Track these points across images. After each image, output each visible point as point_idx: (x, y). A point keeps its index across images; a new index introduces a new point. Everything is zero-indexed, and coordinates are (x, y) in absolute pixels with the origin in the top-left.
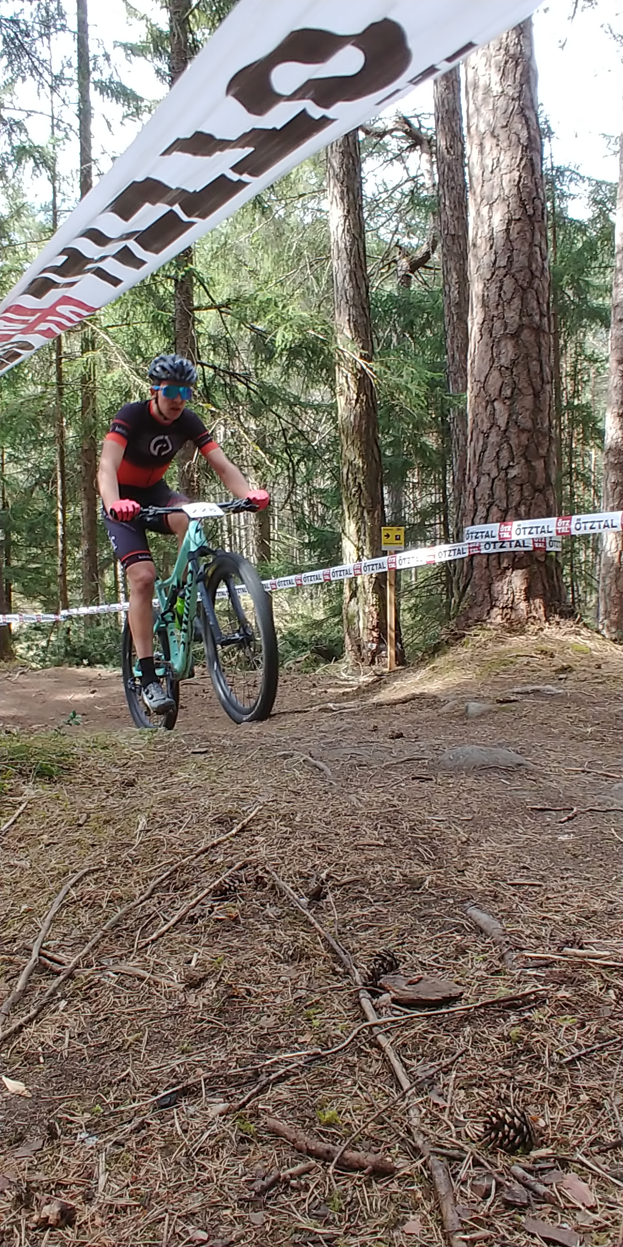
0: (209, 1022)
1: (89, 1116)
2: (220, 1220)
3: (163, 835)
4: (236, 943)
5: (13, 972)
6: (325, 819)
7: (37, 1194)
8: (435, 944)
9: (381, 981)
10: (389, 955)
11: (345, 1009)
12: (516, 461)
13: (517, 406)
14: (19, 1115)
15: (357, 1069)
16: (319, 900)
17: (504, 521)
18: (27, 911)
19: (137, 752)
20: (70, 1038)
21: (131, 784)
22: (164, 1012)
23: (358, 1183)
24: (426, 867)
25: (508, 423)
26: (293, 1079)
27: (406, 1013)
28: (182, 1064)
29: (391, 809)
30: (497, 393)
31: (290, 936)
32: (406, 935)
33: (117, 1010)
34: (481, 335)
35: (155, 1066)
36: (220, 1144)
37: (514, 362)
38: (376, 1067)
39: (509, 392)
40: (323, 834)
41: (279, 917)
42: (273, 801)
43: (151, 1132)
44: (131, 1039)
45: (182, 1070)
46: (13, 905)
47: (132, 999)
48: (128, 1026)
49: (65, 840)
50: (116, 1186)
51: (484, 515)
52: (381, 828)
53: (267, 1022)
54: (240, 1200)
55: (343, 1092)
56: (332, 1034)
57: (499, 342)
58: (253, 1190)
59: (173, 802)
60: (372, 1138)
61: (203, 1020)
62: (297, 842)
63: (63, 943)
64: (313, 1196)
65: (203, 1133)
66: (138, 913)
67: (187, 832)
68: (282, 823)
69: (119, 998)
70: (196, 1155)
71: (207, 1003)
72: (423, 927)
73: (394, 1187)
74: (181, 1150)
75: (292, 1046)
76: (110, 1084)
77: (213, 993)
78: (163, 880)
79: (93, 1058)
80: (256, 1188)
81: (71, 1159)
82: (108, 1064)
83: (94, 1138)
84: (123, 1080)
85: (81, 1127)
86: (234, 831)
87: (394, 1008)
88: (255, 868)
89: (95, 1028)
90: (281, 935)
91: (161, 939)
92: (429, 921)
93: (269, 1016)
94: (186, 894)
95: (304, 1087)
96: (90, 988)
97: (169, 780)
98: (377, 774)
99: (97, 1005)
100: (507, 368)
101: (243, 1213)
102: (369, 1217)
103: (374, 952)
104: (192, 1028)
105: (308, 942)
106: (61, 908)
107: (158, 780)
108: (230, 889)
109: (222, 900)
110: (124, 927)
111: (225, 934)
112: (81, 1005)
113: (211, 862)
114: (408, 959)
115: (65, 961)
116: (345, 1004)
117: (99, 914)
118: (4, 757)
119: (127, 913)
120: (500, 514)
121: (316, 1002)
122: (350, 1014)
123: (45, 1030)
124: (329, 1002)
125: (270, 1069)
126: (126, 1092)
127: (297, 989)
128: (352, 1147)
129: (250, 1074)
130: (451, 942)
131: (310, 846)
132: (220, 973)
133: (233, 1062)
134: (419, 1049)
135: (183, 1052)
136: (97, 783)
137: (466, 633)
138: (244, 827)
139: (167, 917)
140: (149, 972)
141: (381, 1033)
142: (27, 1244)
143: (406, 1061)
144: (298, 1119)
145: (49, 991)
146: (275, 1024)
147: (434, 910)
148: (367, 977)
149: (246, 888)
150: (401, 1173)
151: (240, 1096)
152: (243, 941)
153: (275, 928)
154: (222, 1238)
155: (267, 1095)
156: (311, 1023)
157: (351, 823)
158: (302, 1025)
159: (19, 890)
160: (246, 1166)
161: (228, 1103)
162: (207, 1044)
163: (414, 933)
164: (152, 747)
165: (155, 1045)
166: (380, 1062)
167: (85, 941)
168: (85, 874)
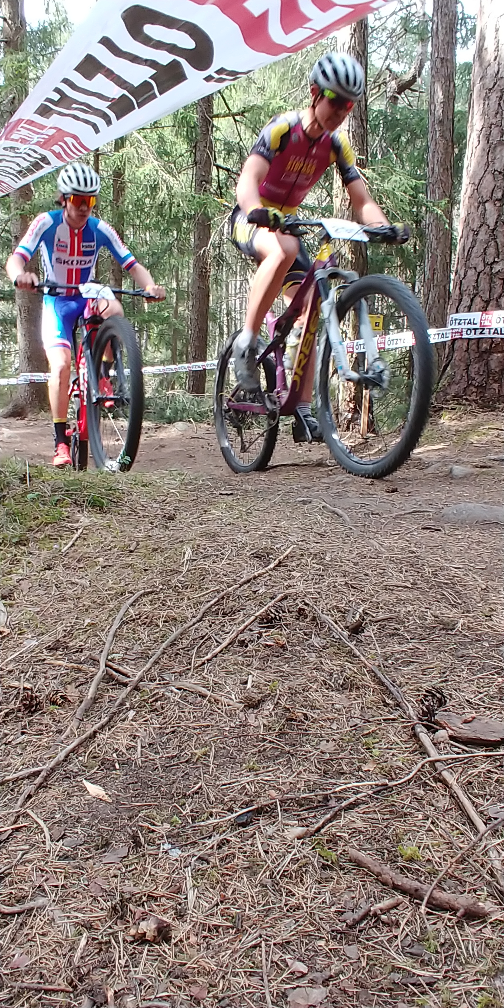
0: (270, 742)
1: (169, 826)
2: (316, 952)
3: (207, 564)
4: (286, 668)
5: (82, 680)
6: (354, 561)
7: (131, 905)
8: (477, 683)
9: (436, 718)
10: (438, 692)
11: (401, 741)
12: (500, 257)
14: (102, 819)
15: (424, 802)
16: (357, 634)
17: (486, 310)
18: (90, 625)
19: (173, 491)
20: (142, 747)
21: (171, 518)
22: (227, 729)
23: (449, 924)
24: (454, 610)
25: (497, 222)
26: (363, 807)
27: (467, 752)
28: (252, 782)
30: (489, 195)
31: (336, 666)
32: (447, 673)
33: (183, 724)
34: (479, 141)
35: (226, 782)
36: (304, 869)
38: (444, 802)
39: (499, 195)
40: (353, 573)
41: (324, 647)
42: (302, 541)
43: (232, 851)
44: (199, 752)
45: (253, 788)
46: (77, 618)
47: (195, 714)
48: (195, 739)
49: (119, 563)
50: (205, 904)
51: (468, 304)
52: (406, 571)
53: (328, 747)
54: (333, 931)
55: (415, 826)
56: (395, 764)
57: (495, 147)
58: (344, 921)
59: (214, 536)
60: (456, 877)
61: (264, 740)
62: (331, 580)
63: (125, 656)
64: (404, 933)
65: (284, 856)
66: (192, 634)
67: (229, 564)
68: (314, 561)
69: (183, 712)
70: (280, 878)
71: (267, 724)
72: (463, 667)
73: (488, 932)
74: (265, 872)
75: (356, 773)
76: (185, 796)
77: (271, 714)
78: (212, 605)
79: (165, 768)
80: (348, 921)
81: (158, 871)
82: (180, 774)
83: (177, 850)
84: (197, 793)
85: (162, 837)
86: (272, 566)
87: (451, 745)
88: (295, 600)
89: (165, 739)
90: (328, 664)
91: (215, 659)
92: (468, 662)
93: (328, 741)
94: (233, 619)
95: (375, 816)
96: (156, 701)
97: (204, 517)
98: (389, 523)
99: (164, 718)
100: (500, 173)
101: (337, 946)
102: (467, 963)
103: (421, 687)
104: (255, 746)
105: (355, 673)
106: (121, 625)
107: (195, 516)
108: (275, 618)
109: (268, 627)
110: (180, 646)
111: (274, 659)
113: (255, 592)
114: (454, 696)
115: (130, 674)
116: (401, 736)
117: (157, 633)
118: (60, 488)
119: (182, 634)
120: (483, 304)
121: (373, 732)
122: (408, 746)
123: (117, 738)
124: (385, 732)
125: (338, 795)
126: (201, 805)
127: (351, 717)
128: (438, 886)
129: (320, 798)
130: (493, 683)
131: (343, 583)
132: (277, 696)
133: (301, 785)
134: (485, 789)
135: (250, 770)
136: (141, 515)
137: (444, 406)
138: (280, 562)
139: (218, 640)
140: (209, 690)
141: (445, 769)
142: (126, 957)
143: (474, 799)
144: (377, 850)
145: (118, 702)
146: (335, 750)
147: (471, 652)
148: (421, 712)
149: (290, 618)
150: (493, 919)
151: (314, 821)
152: (292, 667)
153: (321, 657)
154: (321, 972)
155: (342, 821)
156: (371, 752)
157: (377, 565)
158: (362, 753)
159: (81, 605)
160: (333, 895)
161: (303, 826)
162: (272, 764)
163: (455, 672)
164: (183, 487)
165: (221, 761)
166: (448, 799)
167: (148, 657)
168: (141, 595)
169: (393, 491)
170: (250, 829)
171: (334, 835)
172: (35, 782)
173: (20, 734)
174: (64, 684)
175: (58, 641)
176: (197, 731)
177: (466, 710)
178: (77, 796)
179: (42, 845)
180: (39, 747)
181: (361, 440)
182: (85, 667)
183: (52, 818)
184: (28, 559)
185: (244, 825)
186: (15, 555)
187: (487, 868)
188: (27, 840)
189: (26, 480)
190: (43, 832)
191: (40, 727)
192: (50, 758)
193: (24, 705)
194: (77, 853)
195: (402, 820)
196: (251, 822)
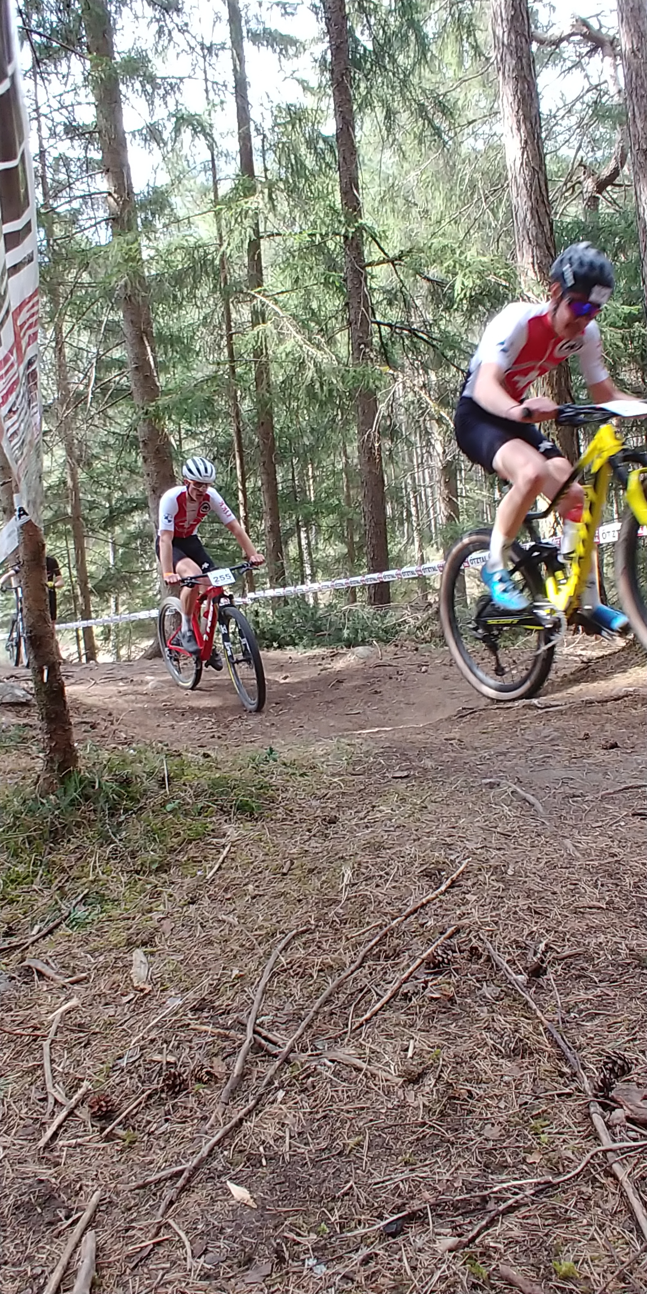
0: (431, 1126)
1: (315, 1237)
3: (369, 889)
4: (453, 1028)
5: (229, 1050)
6: (541, 874)
9: (613, 1092)
10: (620, 1058)
11: (574, 1123)
14: (246, 1229)
15: (592, 1203)
16: (539, 978)
18: (238, 977)
19: (337, 781)
20: (291, 1137)
21: (333, 821)
22: (384, 1111)
26: (523, 1209)
27: (645, 1137)
28: (406, 1180)
29: (610, 860)
31: (510, 1023)
32: (636, 1029)
33: (335, 1106)
35: (379, 1180)
36: (452, 1290)
38: (613, 1203)
40: (539, 892)
41: (497, 999)
42: (482, 848)
43: (379, 1267)
44: (351, 1142)
45: (407, 1187)
46: (224, 969)
47: (349, 1093)
48: (348, 1125)
49: (270, 892)
52: (602, 885)
53: (492, 1132)
55: (578, 1233)
56: (564, 1154)
59: (378, 848)
61: (424, 1124)
62: (511, 903)
63: (276, 1019)
65: (432, 1273)
66: (350, 986)
67: (394, 887)
68: (493, 878)
69: (337, 1091)
71: (427, 1104)
74: (411, 1292)
75: (520, 1166)
76: (334, 1198)
77: (432, 1091)
78: (373, 946)
79: (315, 1163)
82: (331, 1171)
83: (322, 1266)
84: (346, 1194)
85: (308, 1250)
86: (443, 888)
87: (629, 1128)
88: (468, 934)
89: (315, 1126)
90: (500, 1022)
91: (374, 1018)
93: (493, 1125)
94: (397, 964)
95: (536, 1221)
96: (308, 1077)
97: (371, 816)
98: (593, 808)
99: (315, 1101)
103: (603, 1050)
104: (414, 1132)
105: (530, 1033)
106: (272, 977)
107: (362, 815)
108: (443, 961)
109: (435, 973)
110: (337, 1003)
111: (441, 1016)
112: (299, 1098)
113: (422, 925)
114: (641, 1060)
115: (280, 1042)
116: (575, 1116)
117: (311, 985)
118: (204, 791)
119: (339, 986)
121: (544, 1112)
122: (581, 1129)
123: (265, 1126)
124: (557, 1111)
125: (499, 1195)
126: (351, 1210)
127: (521, 1093)
129: (478, 1200)
131: (525, 907)
132: (440, 1068)
133: (458, 1184)
135: (406, 1164)
136: (298, 819)
138: (453, 882)
139: (380, 992)
140: (365, 1062)
141: (616, 1162)
143: (646, 1198)
144: (532, 1265)
145: (266, 1079)
146: (501, 1136)
148: (598, 1085)
149: (461, 960)
151: (470, 1228)
152: (460, 1027)
153: (493, 1012)
155: (497, 1229)
156: (539, 1138)
157: (568, 878)
158: (530, 1140)
159: (228, 949)
161: (457, 1236)
162: (430, 1156)
163: (646, 1026)
165: (376, 1152)
166: (617, 1198)
167: (299, 1018)
168: (293, 937)
169: (611, 749)
170: (399, 1240)
171: (488, 1247)
172: (177, 1185)
173: (163, 1121)
174: (210, 1056)
175: (204, 999)
176: (351, 1115)
178: (221, 1201)
179: (183, 1262)
180: (183, 1138)
183: (195, 1229)
184: (169, 890)
185: (394, 1235)
186: (156, 886)
188: (168, 1256)
189: (165, 784)
190: (184, 1247)
191: (185, 1112)
192: (194, 1153)
193: (167, 1085)
194: (219, 1272)
195: (565, 1225)
196: (403, 1230)
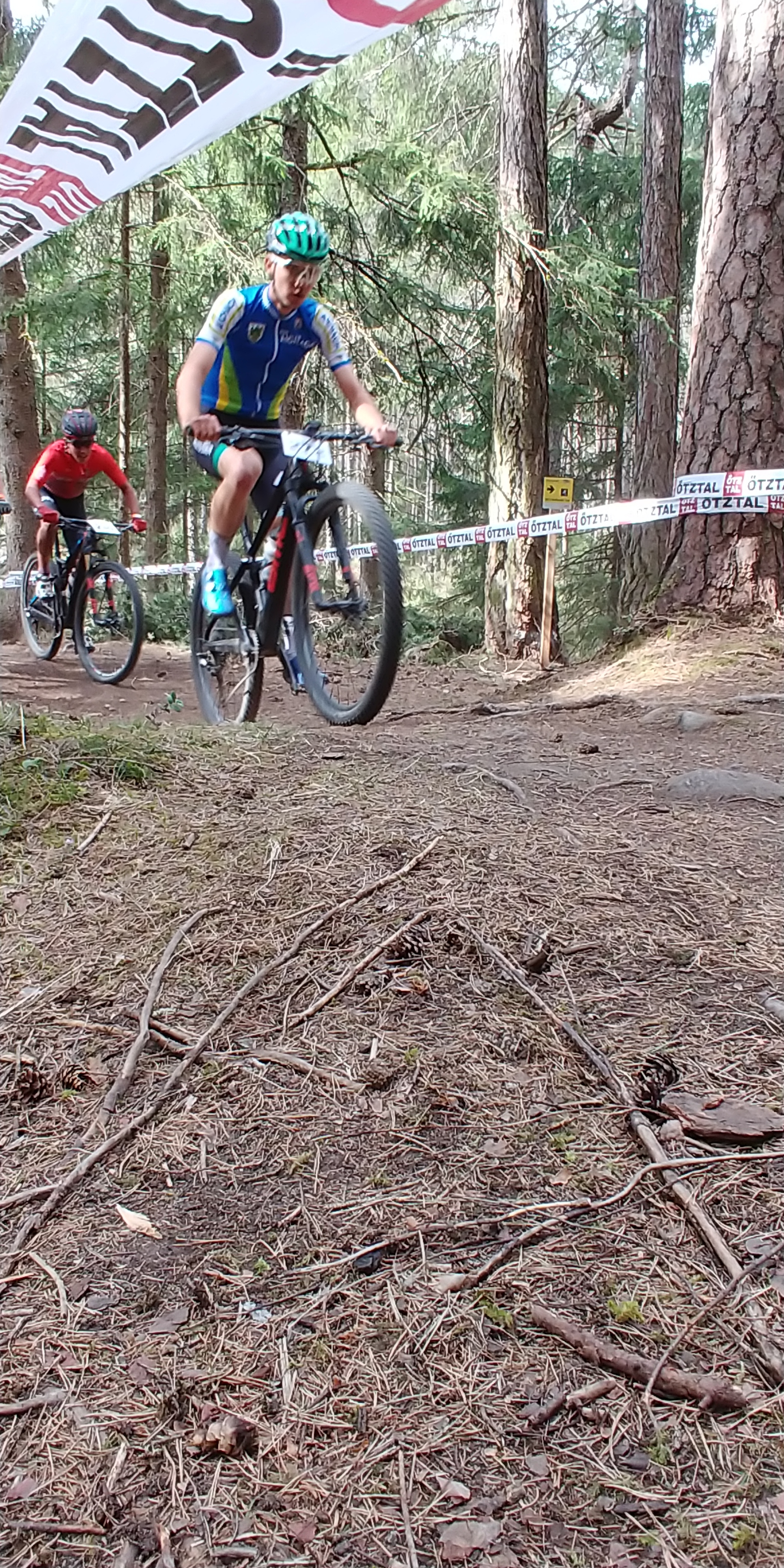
0: (407, 1142)
1: (251, 1274)
2: (483, 1465)
3: (305, 867)
4: (430, 1027)
5: (112, 1049)
6: (533, 860)
7: (193, 1397)
8: (726, 1048)
9: (663, 1101)
10: (667, 1062)
11: (610, 1138)
12: (755, 387)
13: (763, 311)
14: (147, 1265)
15: (646, 1232)
16: (540, 973)
17: (733, 470)
18: (123, 964)
19: (251, 753)
20: (208, 1152)
21: (249, 796)
22: (340, 1122)
23: (687, 1419)
24: (689, 935)
25: (749, 333)
26: (552, 1240)
27: (711, 1154)
28: (379, 1204)
29: (620, 850)
30: (737, 290)
31: (508, 1023)
32: (680, 1033)
33: (270, 1115)
34: (721, 206)
35: (339, 1205)
36: (462, 1339)
37: (763, 247)
38: (677, 1232)
39: (753, 290)
40: (532, 879)
41: (489, 994)
42: (452, 830)
43: (350, 1311)
44: (296, 1159)
45: (381, 1214)
46: (103, 953)
47: (290, 1100)
48: (289, 1139)
49: (167, 867)
50: (309, 1394)
51: (706, 460)
52: (614, 875)
53: (497, 1149)
54: (508, 1433)
55: (633, 1268)
56: (600, 1174)
57: (746, 216)
58: (526, 1418)
59: (314, 823)
60: (697, 1347)
61: (397, 1139)
62: (497, 889)
63: (180, 1012)
64: (619, 1434)
65: (431, 1318)
66: (284, 976)
67: (338, 866)
68: (471, 861)
69: (272, 1097)
70: (425, 1352)
71: (401, 1113)
72: (703, 1022)
73: (747, 1430)
74: (401, 1343)
75: (541, 1189)
76: (275, 1228)
77: (407, 1099)
78: (313, 931)
79: (244, 1185)
80: (531, 1418)
81: (236, 1344)
82: (268, 1194)
83: (265, 1311)
84: (294, 1222)
85: (242, 1291)
86: (406, 869)
87: (688, 1143)
88: (442, 922)
89: (243, 1139)
90: (495, 1021)
91: (319, 1014)
92: (712, 1014)
93: (496, 1140)
94: (347, 952)
95: (571, 1254)
96: (229, 1080)
97: (300, 793)
98: (587, 800)
99: (242, 1108)
100: (754, 256)
101: (515, 1456)
102: (716, 1478)
103: (639, 1054)
104: (384, 1149)
105: (538, 1034)
106: (172, 963)
107: (285, 792)
108: (413, 949)
109: (401, 964)
110: (265, 995)
111: (412, 1013)
113: (380, 910)
114: (690, 1068)
115: (188, 1039)
116: (609, 1129)
117: (228, 974)
118: (74, 750)
119: (267, 976)
120: (727, 460)
121: (566, 1124)
122: (620, 1145)
123: (169, 1138)
125: (514, 1223)
126: (301, 1242)
127: (533, 1103)
128: (669, 1361)
129: (485, 1228)
130: (750, 1046)
131: (517, 894)
132: (417, 1072)
133: (456, 1208)
134: (740, 1210)
135: (377, 1186)
136: (201, 791)
137: (669, 619)
138: (419, 863)
139: (324, 984)
140: (311, 1063)
141: (678, 1181)
142: (189, 1479)
143: (723, 1226)
144: (575, 1307)
145: (169, 1082)
146: (508, 1153)
147: (716, 999)
148: (640, 1092)
149: (435, 950)
150: (755, 1410)
151: (477, 1263)
152: (440, 1026)
153: (484, 1009)
154: (491, 1496)
155: (520, 1264)
156: (564, 1156)
157: (569, 866)
158: (550, 1158)
159: (109, 932)
160: (508, 1377)
161: (460, 1272)
162: (410, 1176)
163: (691, 1030)
164: (266, 747)
165: (332, 1172)
166: (683, 1226)
167: (214, 1012)
168: (203, 917)
169: (592, 752)
170: (377, 1277)
171: (508, 1285)
172: (41, 1210)
173: (16, 1134)
174: (84, 1056)
175: (74, 989)
176: (294, 1127)
177: (709, 1090)
178: (107, 1230)
179: (54, 1307)
180: (46, 1154)
181: (540, 672)
182: (117, 1028)
183: (69, 1265)
184: (25, 861)
185: (368, 1271)
186: (5, 856)
187: (745, 1332)
188: (30, 1299)
189: (20, 738)
190: (55, 1286)
191: (48, 1123)
192: (64, 1171)
193: (23, 1089)
194: (109, 1319)
195: (613, 1260)
196: (380, 1266)
